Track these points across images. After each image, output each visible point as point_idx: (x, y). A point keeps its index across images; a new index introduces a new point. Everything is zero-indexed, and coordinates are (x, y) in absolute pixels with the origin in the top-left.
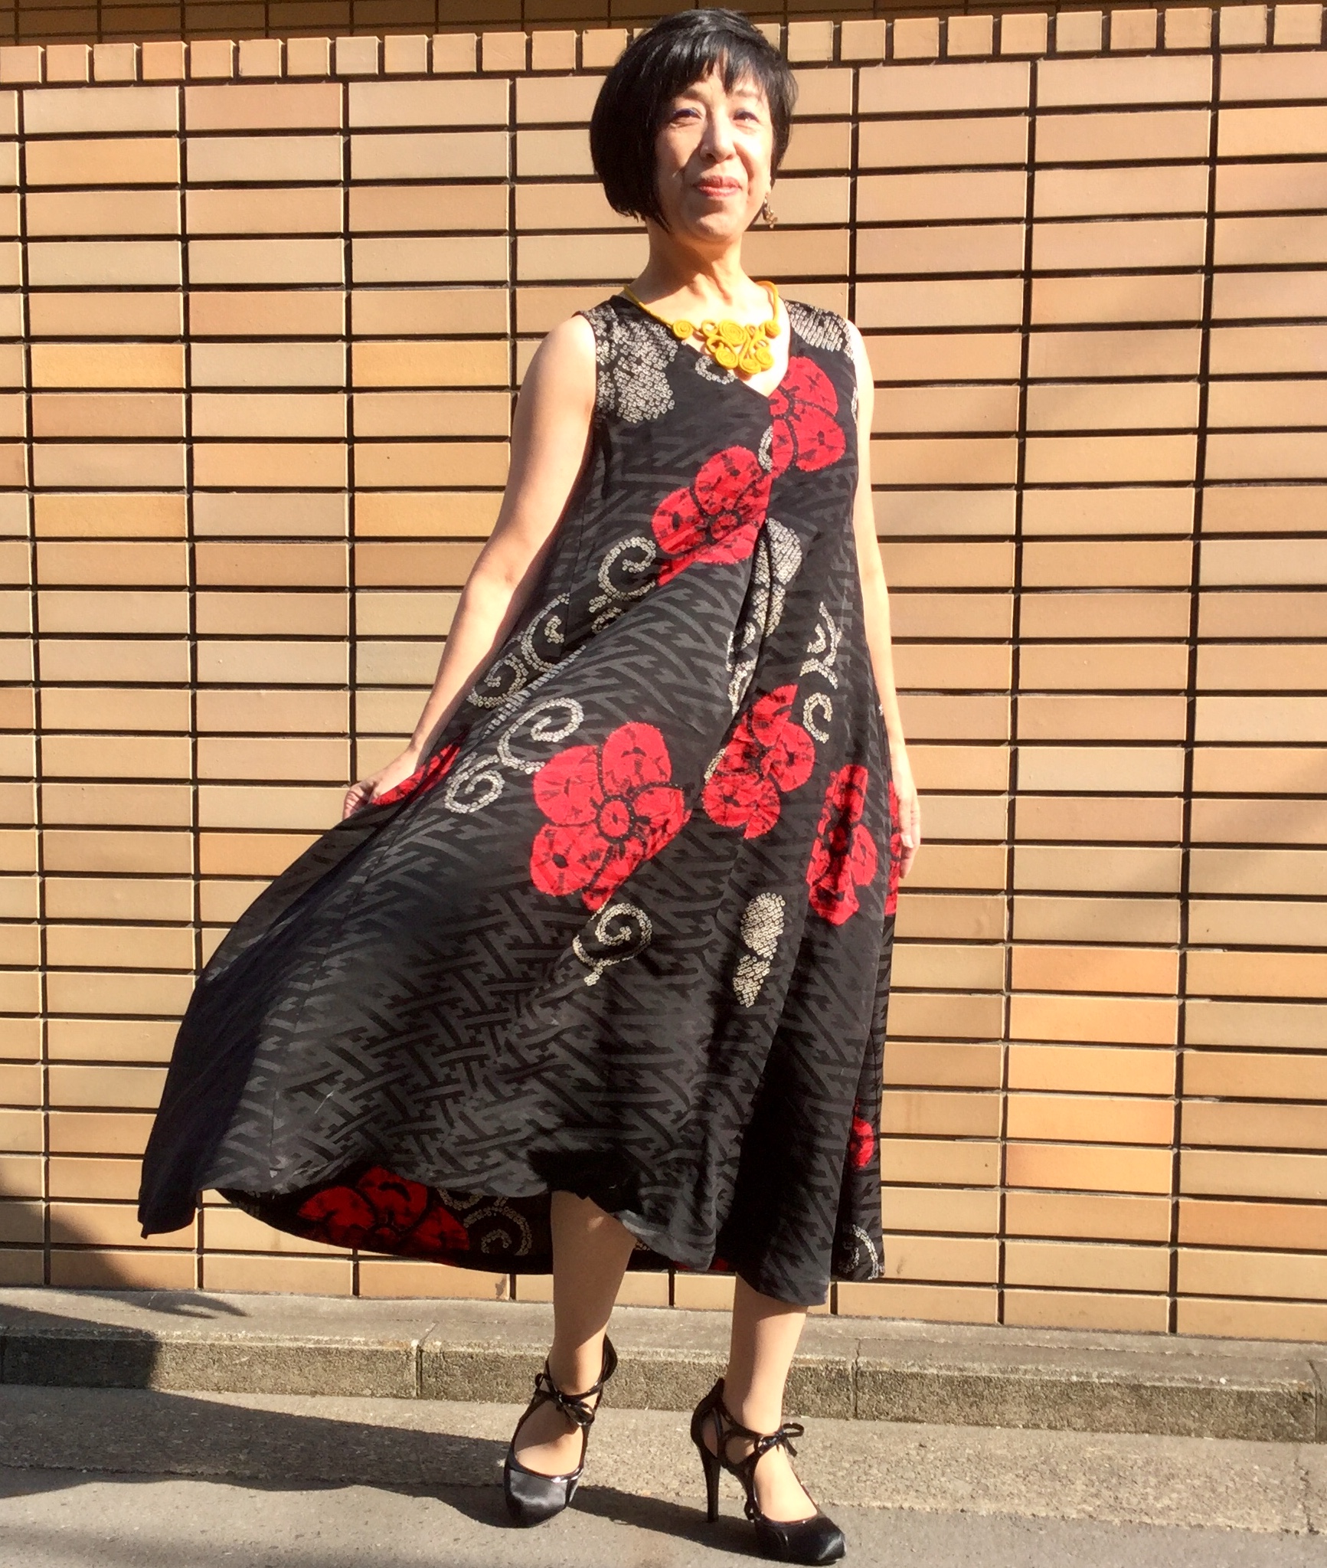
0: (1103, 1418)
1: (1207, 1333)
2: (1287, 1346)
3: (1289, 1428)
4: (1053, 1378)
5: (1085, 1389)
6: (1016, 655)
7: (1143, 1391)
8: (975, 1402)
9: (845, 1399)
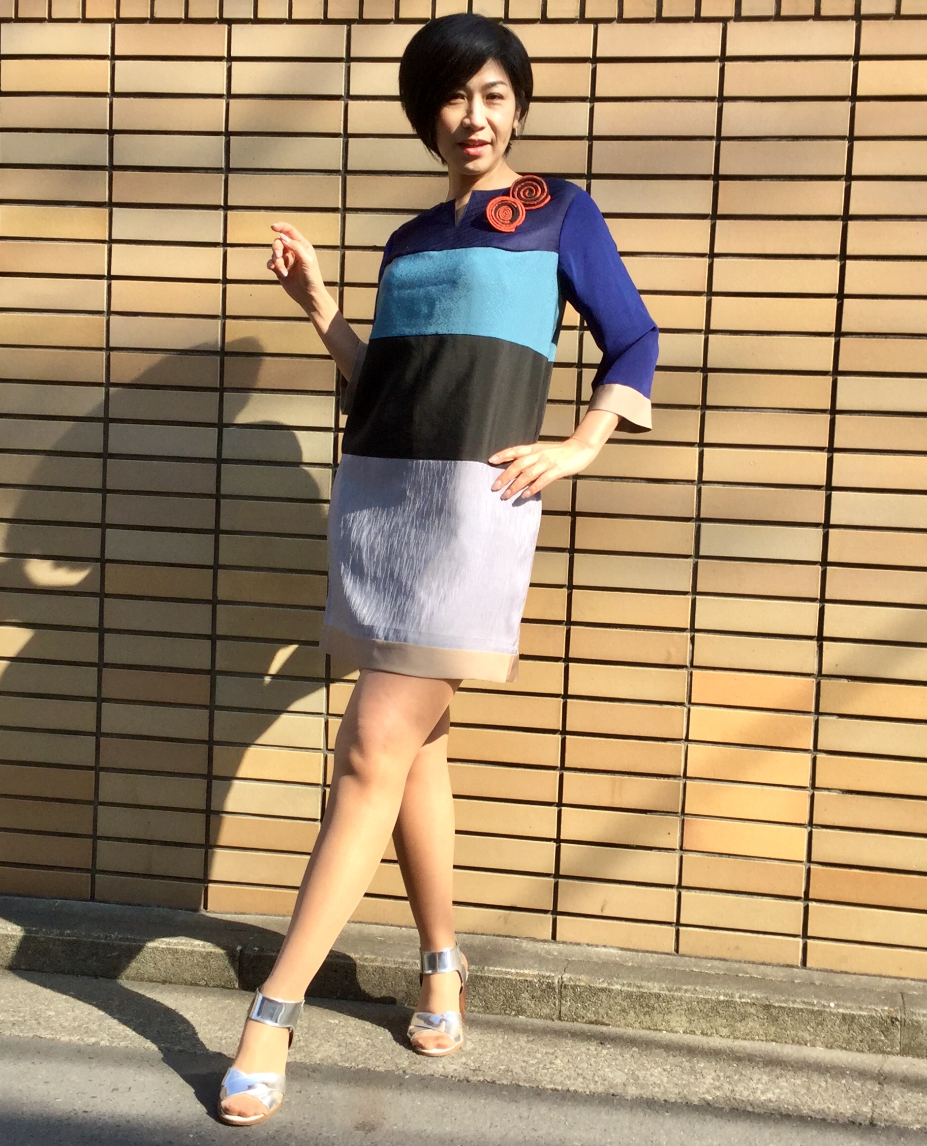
0: (742, 1029)
1: (829, 967)
2: (887, 981)
3: (880, 1043)
4: (706, 997)
5: (730, 1006)
6: (701, 455)
7: (773, 1010)
8: (648, 1012)
9: (552, 1005)
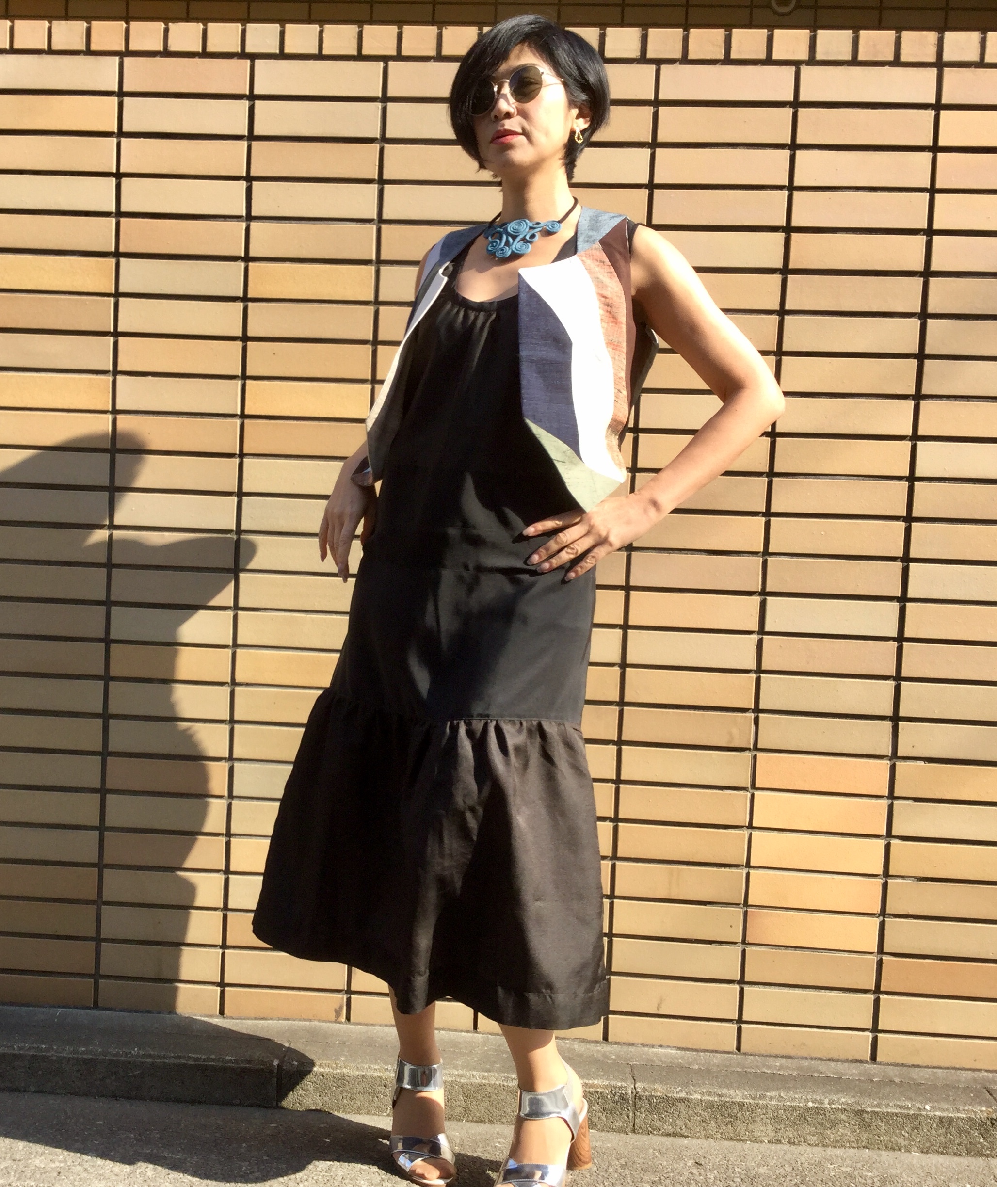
0: (832, 1136)
1: (900, 1061)
2: (965, 1075)
3: (979, 1146)
4: (792, 1104)
5: (818, 1113)
6: (767, 525)
7: (865, 1115)
8: (731, 1121)
9: (626, 1117)
